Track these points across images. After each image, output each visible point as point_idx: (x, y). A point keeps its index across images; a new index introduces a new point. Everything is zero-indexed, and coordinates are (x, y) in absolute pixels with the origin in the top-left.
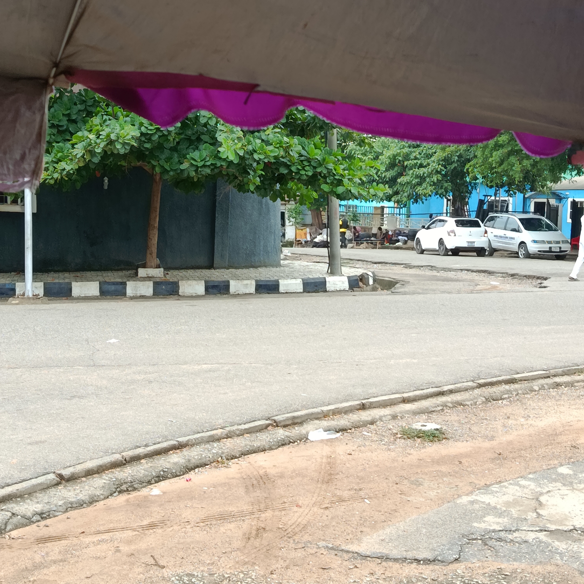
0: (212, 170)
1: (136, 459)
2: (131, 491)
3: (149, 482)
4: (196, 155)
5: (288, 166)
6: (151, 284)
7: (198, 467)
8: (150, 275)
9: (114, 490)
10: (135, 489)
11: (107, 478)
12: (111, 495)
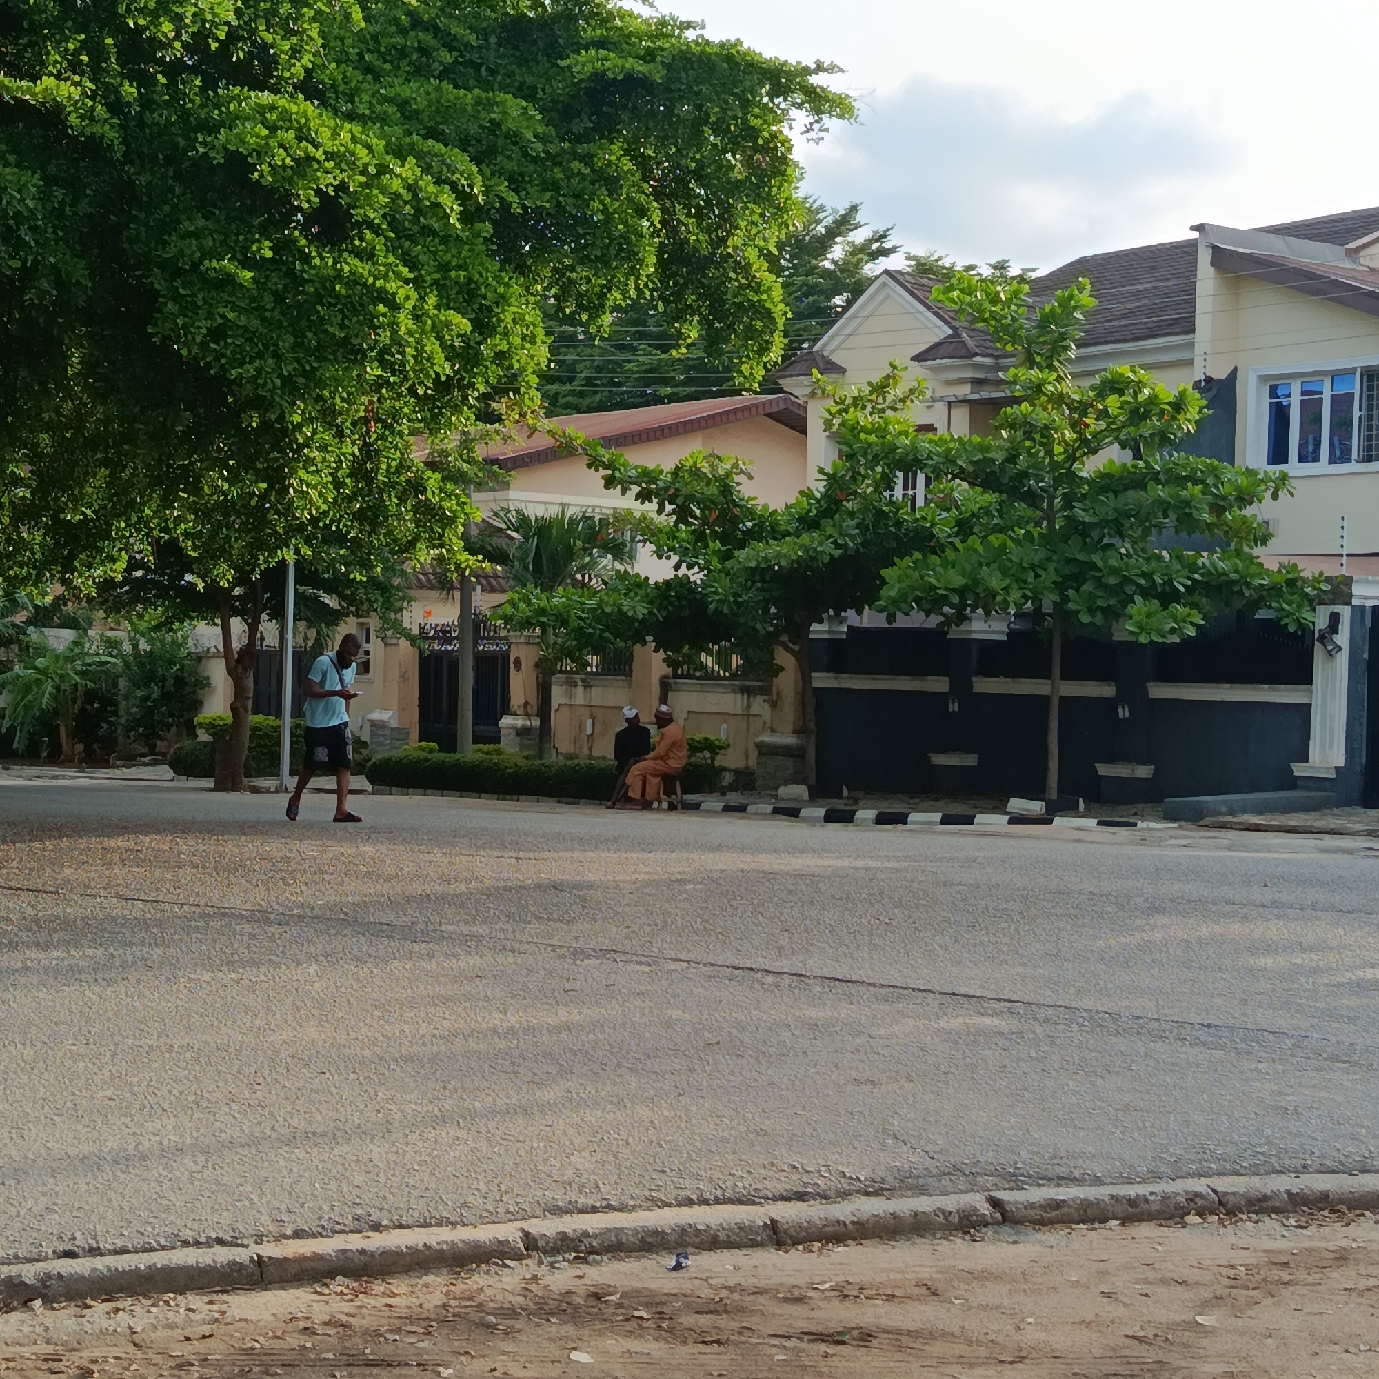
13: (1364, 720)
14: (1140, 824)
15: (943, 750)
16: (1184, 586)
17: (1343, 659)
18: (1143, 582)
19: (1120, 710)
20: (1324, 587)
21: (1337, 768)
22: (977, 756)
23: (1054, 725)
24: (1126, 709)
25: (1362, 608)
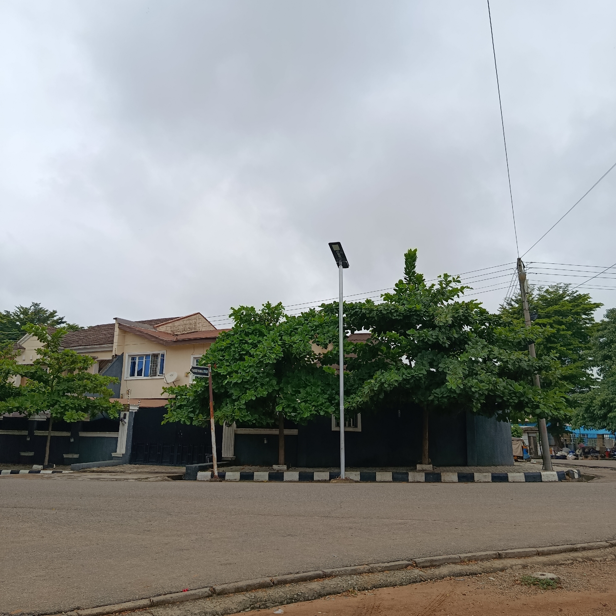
0: (448, 400)
1: (283, 583)
2: (262, 608)
3: (281, 602)
4: (438, 391)
5: (502, 398)
6: (424, 474)
7: (330, 594)
8: (424, 469)
9: (248, 606)
10: (267, 607)
11: (248, 596)
12: (244, 610)
13: (131, 441)
14: (63, 472)
15: (24, 451)
16: (84, 407)
17: (126, 425)
18: (71, 406)
19: (71, 440)
20: (123, 407)
21: (123, 454)
22: (33, 453)
23: (48, 444)
24: (73, 439)
25: (133, 412)
